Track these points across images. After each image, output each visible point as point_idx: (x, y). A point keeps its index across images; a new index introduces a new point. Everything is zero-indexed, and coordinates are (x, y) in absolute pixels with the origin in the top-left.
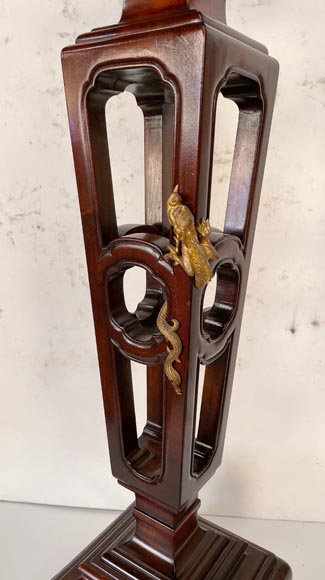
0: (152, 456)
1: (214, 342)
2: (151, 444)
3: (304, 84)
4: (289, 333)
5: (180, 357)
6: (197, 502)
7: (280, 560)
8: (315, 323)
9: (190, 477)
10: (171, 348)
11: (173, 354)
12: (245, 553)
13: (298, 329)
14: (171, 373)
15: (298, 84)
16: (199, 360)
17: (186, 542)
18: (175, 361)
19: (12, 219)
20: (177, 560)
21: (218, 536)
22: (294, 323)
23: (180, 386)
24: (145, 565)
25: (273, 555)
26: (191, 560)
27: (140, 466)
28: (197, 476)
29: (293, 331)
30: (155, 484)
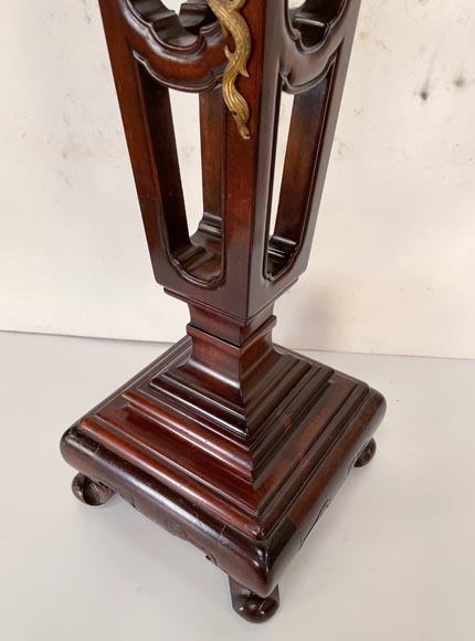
0: (209, 255)
1: (309, 51)
2: (210, 242)
4: (419, 99)
5: (248, 66)
6: (271, 319)
7: (373, 391)
9: (262, 279)
10: (232, 50)
11: (236, 62)
12: (330, 381)
14: (233, 99)
16: (280, 79)
17: (257, 364)
18: (239, 76)
20: (243, 384)
21: (298, 361)
23: (247, 125)
24: (204, 390)
25: (365, 384)
26: (262, 384)
27: (192, 267)
28: (273, 279)
29: (424, 96)
30: (213, 288)
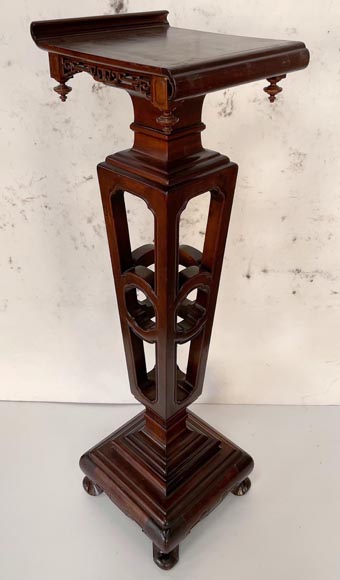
3: (254, 101)
8: (265, 271)
13: (252, 276)
15: (249, 101)
19: (24, 201)
22: (249, 271)
